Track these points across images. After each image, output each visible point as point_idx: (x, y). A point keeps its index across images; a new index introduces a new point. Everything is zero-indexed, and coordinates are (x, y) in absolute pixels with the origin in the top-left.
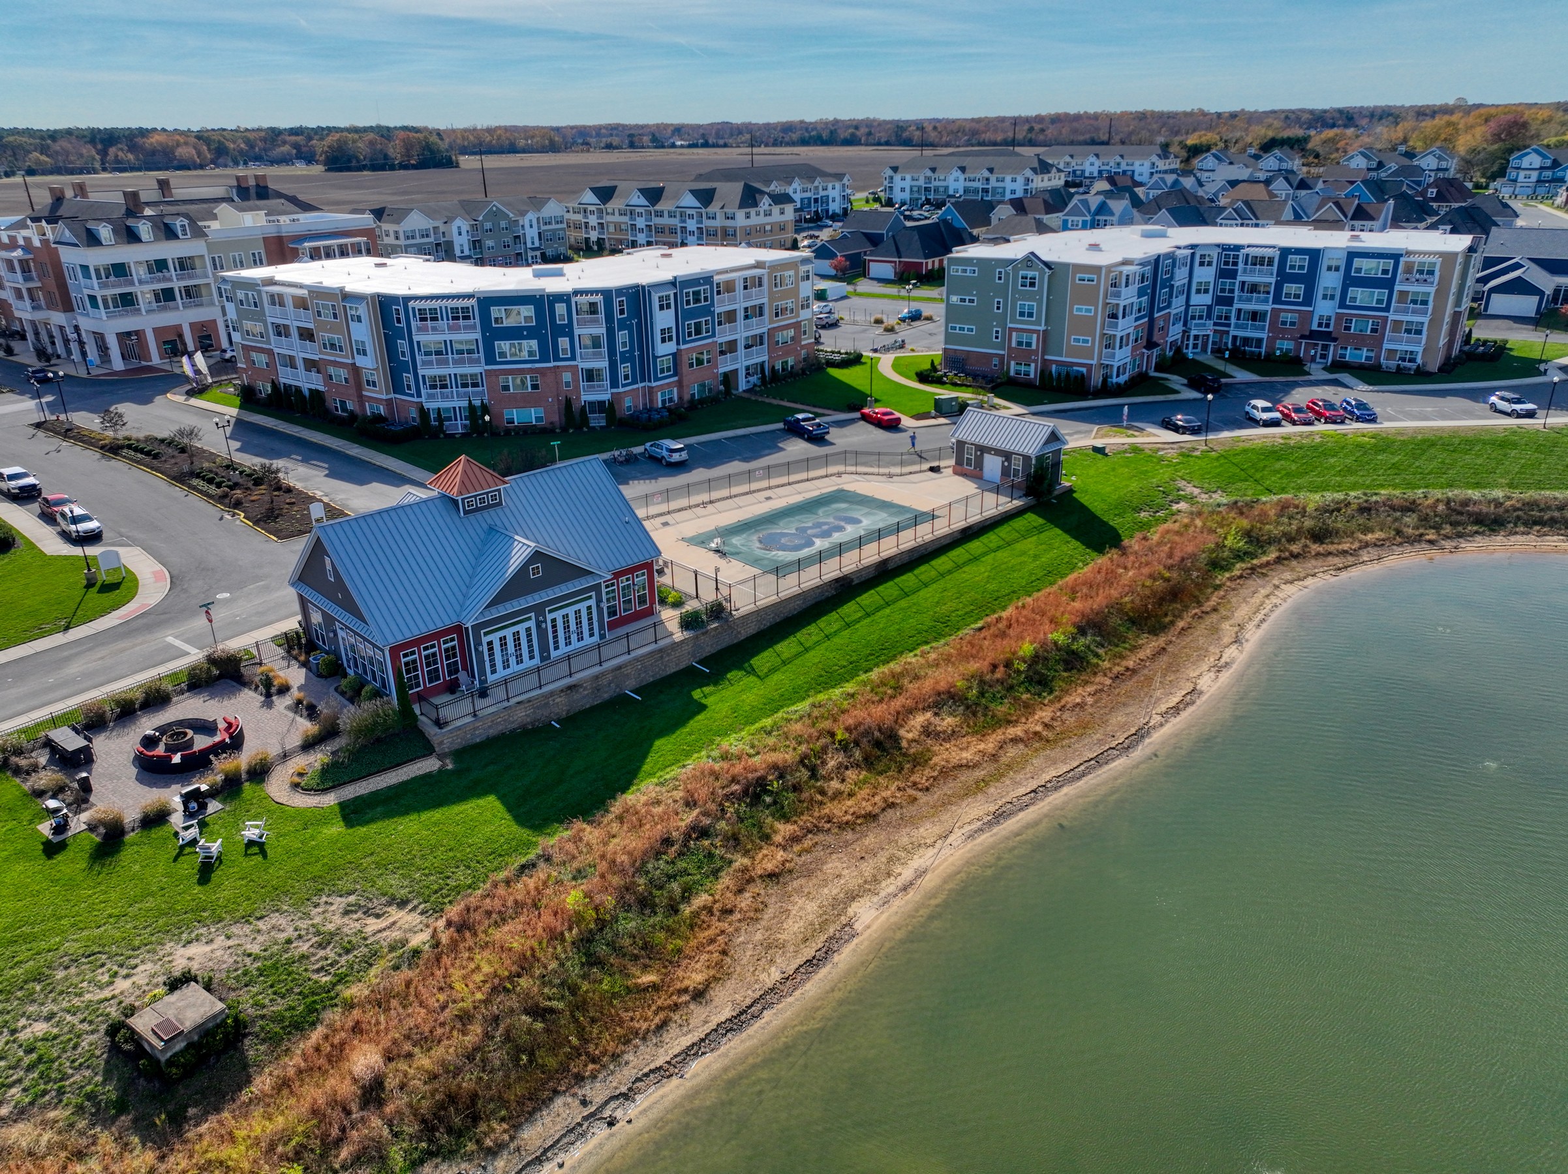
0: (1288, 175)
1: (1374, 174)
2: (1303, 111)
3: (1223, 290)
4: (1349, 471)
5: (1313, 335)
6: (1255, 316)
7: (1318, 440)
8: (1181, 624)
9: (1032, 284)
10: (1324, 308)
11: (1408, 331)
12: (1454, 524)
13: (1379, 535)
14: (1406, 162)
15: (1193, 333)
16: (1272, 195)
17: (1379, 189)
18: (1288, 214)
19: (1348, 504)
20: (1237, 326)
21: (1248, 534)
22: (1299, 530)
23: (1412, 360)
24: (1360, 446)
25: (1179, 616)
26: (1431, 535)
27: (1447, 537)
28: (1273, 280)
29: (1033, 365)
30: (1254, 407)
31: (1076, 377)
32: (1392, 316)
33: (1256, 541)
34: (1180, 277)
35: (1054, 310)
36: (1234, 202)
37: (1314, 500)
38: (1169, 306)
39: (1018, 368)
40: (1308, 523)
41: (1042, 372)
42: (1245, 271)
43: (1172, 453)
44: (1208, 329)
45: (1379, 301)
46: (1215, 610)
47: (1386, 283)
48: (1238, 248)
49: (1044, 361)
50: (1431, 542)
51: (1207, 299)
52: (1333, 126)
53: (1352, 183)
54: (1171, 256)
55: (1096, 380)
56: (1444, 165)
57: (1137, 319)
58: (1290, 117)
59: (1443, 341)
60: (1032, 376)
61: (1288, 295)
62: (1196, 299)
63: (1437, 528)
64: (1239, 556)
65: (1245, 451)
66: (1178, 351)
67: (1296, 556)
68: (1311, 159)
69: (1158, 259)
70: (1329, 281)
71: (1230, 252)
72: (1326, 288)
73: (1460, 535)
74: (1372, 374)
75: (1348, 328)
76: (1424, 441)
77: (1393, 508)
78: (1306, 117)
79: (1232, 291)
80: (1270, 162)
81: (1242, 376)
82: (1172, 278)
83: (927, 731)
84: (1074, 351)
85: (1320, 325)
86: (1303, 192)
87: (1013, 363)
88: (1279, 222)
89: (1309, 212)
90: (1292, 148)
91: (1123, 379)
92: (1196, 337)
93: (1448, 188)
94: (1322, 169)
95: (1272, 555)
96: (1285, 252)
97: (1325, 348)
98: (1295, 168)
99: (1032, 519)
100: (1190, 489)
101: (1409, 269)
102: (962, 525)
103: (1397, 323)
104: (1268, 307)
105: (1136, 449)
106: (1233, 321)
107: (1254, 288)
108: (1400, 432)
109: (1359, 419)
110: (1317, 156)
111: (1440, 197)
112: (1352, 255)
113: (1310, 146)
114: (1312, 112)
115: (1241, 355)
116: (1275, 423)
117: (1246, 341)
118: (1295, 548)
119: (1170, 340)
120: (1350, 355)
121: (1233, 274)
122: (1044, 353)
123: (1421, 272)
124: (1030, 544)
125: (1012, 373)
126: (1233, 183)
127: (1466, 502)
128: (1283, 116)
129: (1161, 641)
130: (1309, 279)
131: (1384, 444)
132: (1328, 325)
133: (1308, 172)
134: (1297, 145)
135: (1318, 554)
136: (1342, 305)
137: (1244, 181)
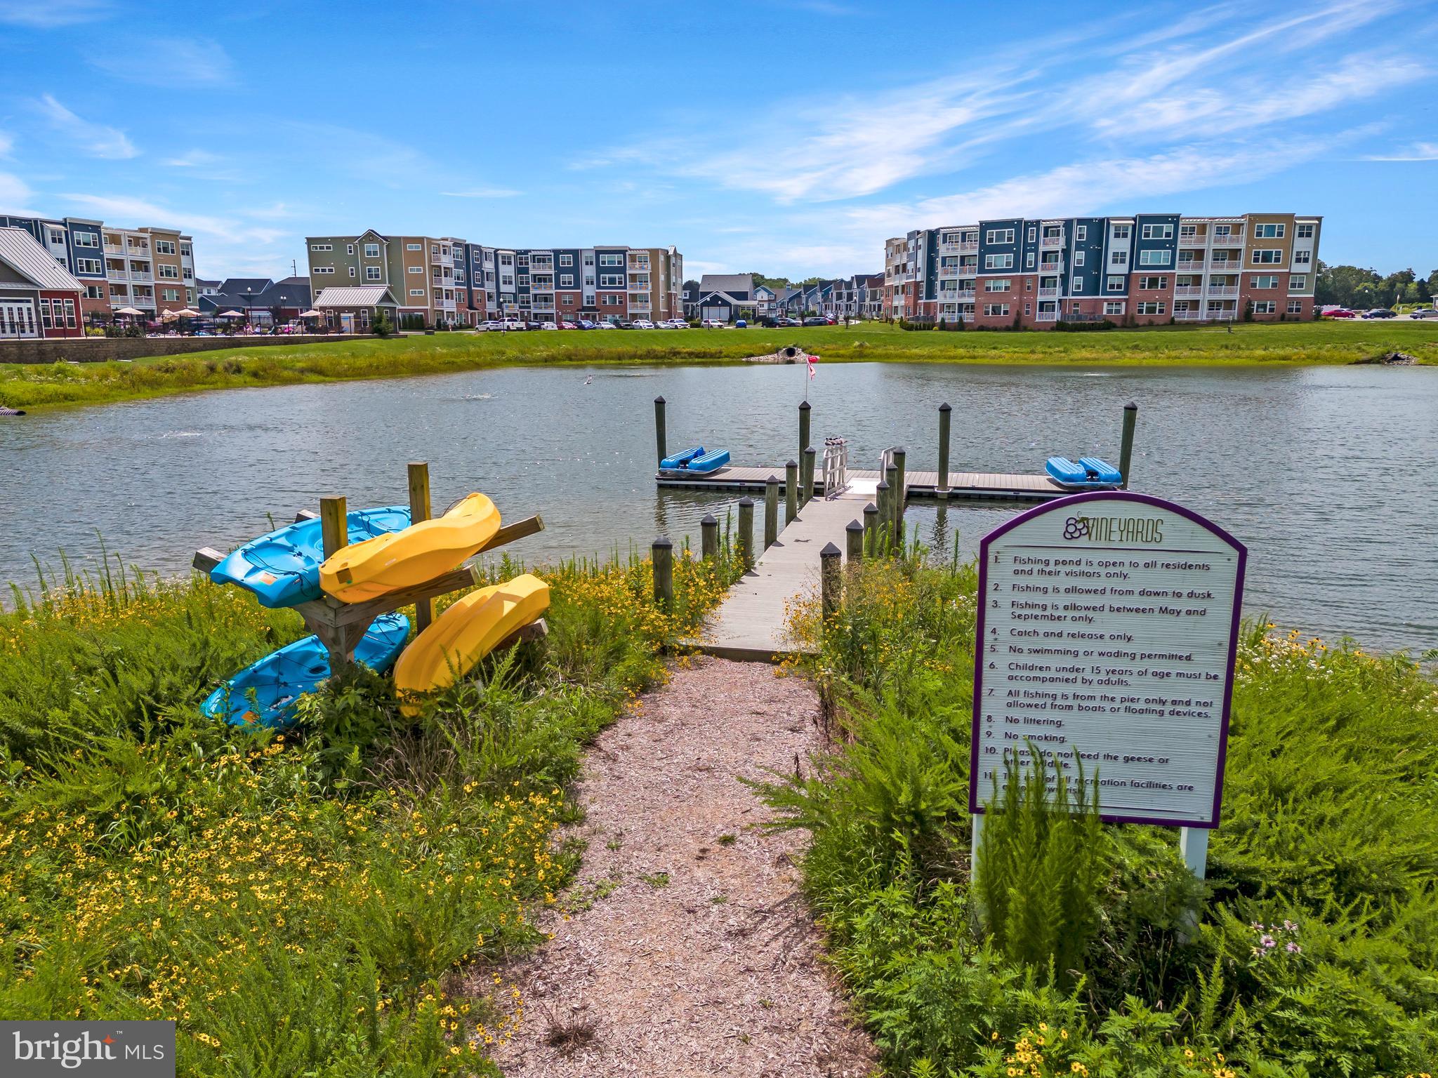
3: (521, 282)
6: (546, 298)
9: (375, 253)
10: (589, 291)
11: (641, 301)
15: (506, 311)
20: (535, 307)
31: (417, 320)
32: (629, 291)
34: (488, 266)
35: (394, 271)
38: (482, 285)
42: (534, 267)
44: (517, 309)
45: (620, 282)
47: (621, 269)
48: (526, 252)
51: (511, 289)
55: (432, 320)
57: (458, 284)
61: (564, 282)
62: (504, 287)
69: (466, 245)
70: (587, 271)
71: (521, 254)
72: (587, 277)
79: (527, 282)
82: (481, 264)
84: (411, 301)
85: (588, 302)
92: (508, 315)
96: (558, 253)
101: (633, 259)
103: (633, 297)
106: (532, 303)
107: (542, 279)
112: (598, 253)
117: (543, 317)
119: (488, 311)
121: (526, 270)
123: (640, 262)
130: (575, 269)
132: (593, 302)
136: (599, 286)
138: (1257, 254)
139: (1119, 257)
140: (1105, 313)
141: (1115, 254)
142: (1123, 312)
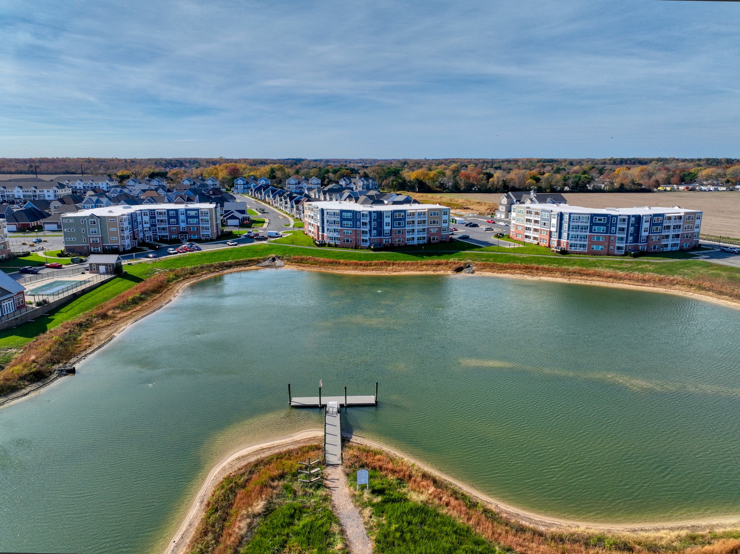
0: (163, 187)
1: (193, 186)
2: (162, 159)
3: (153, 222)
4: (197, 261)
5: (182, 233)
6: (164, 229)
7: (188, 255)
8: (164, 291)
9: (94, 223)
10: (183, 225)
11: (206, 229)
12: (222, 268)
13: (205, 272)
14: (202, 182)
15: (146, 235)
16: (158, 194)
17: (195, 191)
18: (166, 200)
19: (197, 267)
20: (159, 232)
21: (175, 275)
22: (187, 273)
23: (209, 237)
24: (198, 256)
25: (163, 290)
26: (217, 270)
27: (221, 270)
28: (167, 218)
29: (99, 247)
30: (170, 250)
31: (115, 249)
32: (201, 226)
33: (177, 276)
34: (139, 219)
35: (103, 230)
36: (147, 197)
37: (189, 267)
38: (138, 228)
39: (94, 249)
40: (189, 271)
41: (103, 249)
42: (158, 216)
43: (150, 263)
44: (151, 234)
45: (197, 222)
46: (171, 289)
47: (197, 217)
48: (154, 210)
49: (103, 246)
50: (217, 272)
51: (148, 225)
52: (175, 166)
53: (186, 189)
54: (135, 213)
55: (121, 249)
56: (214, 183)
57: (130, 231)
58: (157, 162)
59: (215, 231)
60: (100, 251)
61: (172, 222)
62: (145, 225)
63: (218, 269)
64: (174, 279)
65: (170, 260)
66: (143, 240)
67: (187, 278)
68: (170, 181)
69: (132, 214)
70: (182, 217)
71: (152, 211)
72: (182, 220)
73: (223, 270)
74: (199, 241)
75: (190, 230)
76: (213, 253)
77: (208, 267)
78: (163, 162)
79: (155, 222)
80: (155, 183)
81: (164, 245)
82: (137, 219)
83: (113, 313)
84: (111, 242)
85: (183, 230)
86: (170, 193)
87: (92, 248)
88: (164, 203)
89: (173, 199)
90: (161, 177)
91: (129, 248)
92: (148, 237)
93: (216, 191)
94: (174, 185)
95: (182, 278)
96: (168, 210)
97: (186, 236)
98: (165, 185)
99: (118, 279)
100: (158, 269)
101: (202, 213)
102: (100, 281)
103: (203, 227)
104: (167, 226)
105: (140, 263)
106: (158, 231)
107: (162, 221)
108: (207, 251)
109: (197, 250)
110: (172, 180)
111: (214, 194)
112: (187, 210)
113: (168, 175)
114: (166, 160)
115: (162, 240)
116: (176, 253)
117: (163, 236)
118: (187, 277)
119: (140, 237)
120: (192, 237)
121: (155, 218)
122: (102, 244)
123: (205, 214)
124: (121, 283)
125: (92, 251)
126: (144, 191)
127: (224, 263)
128: (154, 162)
129: (161, 294)
130: (177, 217)
131: (204, 254)
132: (185, 230)
133: (170, 186)
134: (163, 175)
135: (192, 277)
136: (187, 224)
137: (148, 190)
138: (431, 221)
139: (388, 224)
140: (384, 242)
141: (386, 223)
142: (390, 242)
